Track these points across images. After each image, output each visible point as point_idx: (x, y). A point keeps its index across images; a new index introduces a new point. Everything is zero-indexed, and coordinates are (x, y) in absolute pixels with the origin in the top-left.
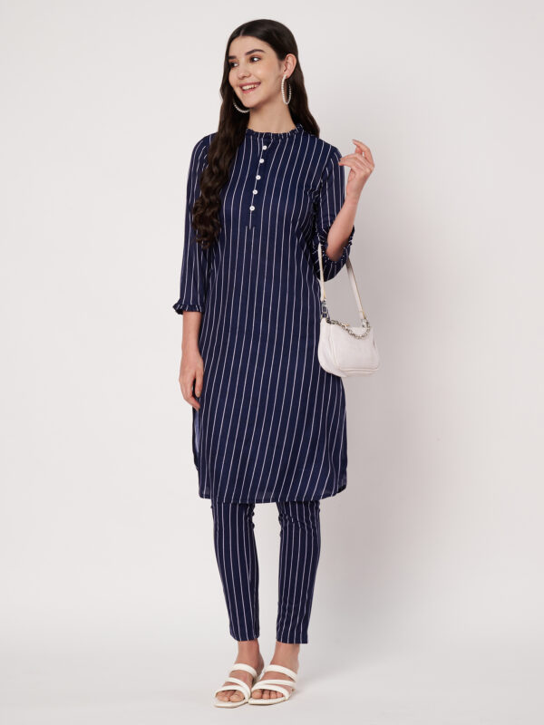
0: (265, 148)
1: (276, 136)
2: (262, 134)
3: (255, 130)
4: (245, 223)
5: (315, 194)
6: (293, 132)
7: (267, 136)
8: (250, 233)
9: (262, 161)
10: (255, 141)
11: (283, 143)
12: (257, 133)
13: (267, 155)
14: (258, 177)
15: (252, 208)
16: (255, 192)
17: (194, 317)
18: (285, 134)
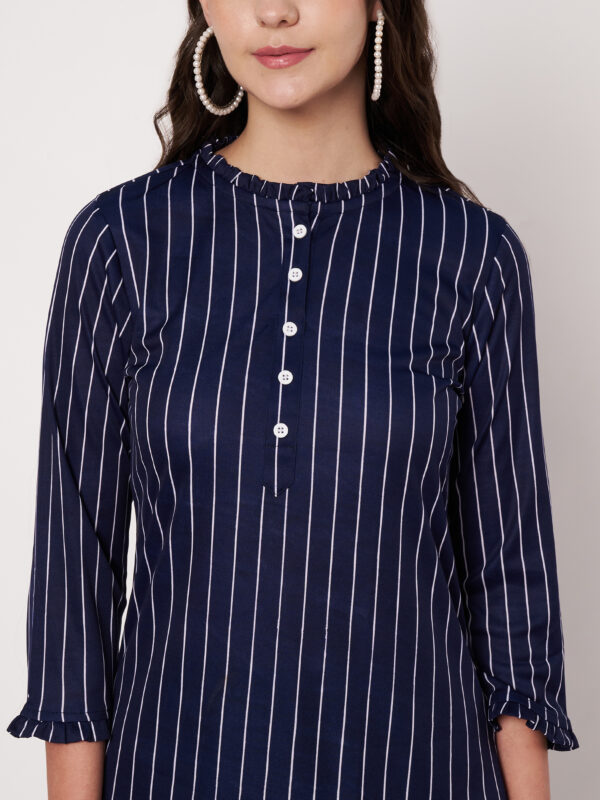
0: (299, 232)
1: (328, 190)
2: (288, 188)
3: (267, 176)
4: (257, 476)
5: (457, 366)
6: (374, 175)
7: (305, 194)
8: (274, 507)
9: (295, 275)
10: (268, 211)
11: (352, 214)
12: (274, 186)
13: (309, 254)
14: (290, 329)
15: (281, 430)
16: (285, 377)
17: (82, 757)
18: (353, 184)
